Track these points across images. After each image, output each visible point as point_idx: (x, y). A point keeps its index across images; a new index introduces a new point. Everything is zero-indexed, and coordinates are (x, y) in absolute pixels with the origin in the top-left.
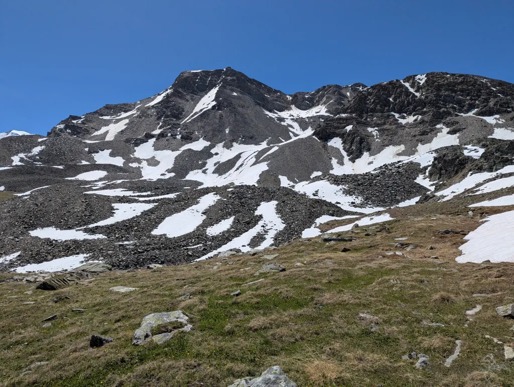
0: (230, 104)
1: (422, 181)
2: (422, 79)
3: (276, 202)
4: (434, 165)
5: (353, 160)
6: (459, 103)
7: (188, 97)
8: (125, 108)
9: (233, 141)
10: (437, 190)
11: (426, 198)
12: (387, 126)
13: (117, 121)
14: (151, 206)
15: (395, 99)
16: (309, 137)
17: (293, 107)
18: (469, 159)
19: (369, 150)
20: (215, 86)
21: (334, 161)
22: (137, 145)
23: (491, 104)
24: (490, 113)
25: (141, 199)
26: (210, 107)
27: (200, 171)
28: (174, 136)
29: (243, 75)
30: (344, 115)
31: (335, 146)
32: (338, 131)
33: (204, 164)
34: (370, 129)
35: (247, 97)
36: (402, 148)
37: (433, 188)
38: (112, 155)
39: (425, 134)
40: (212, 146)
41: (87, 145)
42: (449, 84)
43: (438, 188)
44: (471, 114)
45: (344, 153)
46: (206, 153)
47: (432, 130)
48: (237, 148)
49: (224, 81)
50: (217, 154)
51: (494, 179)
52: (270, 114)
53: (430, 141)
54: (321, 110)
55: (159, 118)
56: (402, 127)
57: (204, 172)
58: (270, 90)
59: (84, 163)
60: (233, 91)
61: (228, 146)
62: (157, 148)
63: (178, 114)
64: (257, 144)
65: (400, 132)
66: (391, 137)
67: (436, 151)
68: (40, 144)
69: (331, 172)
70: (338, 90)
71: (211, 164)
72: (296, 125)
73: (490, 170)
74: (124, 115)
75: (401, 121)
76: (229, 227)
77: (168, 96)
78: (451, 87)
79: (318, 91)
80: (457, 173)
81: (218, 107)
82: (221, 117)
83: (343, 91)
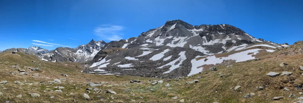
0: (179, 28)
1: (223, 47)
2: (224, 25)
3: (185, 52)
4: (226, 44)
5: (208, 42)
6: (231, 31)
7: (168, 26)
8: (154, 30)
9: (179, 36)
10: (226, 50)
11: (224, 52)
12: (216, 34)
13: (152, 33)
14: (151, 52)
15: (218, 29)
16: (198, 36)
17: (195, 29)
18: (233, 43)
19: (212, 40)
20: (175, 23)
21: (204, 42)
22: (156, 38)
23: (237, 33)
24: (237, 34)
25: (150, 50)
26: (174, 28)
27: (170, 43)
28: (164, 35)
29: (182, 21)
30: (206, 31)
31: (204, 38)
32: (205, 35)
33: (171, 42)
34: (212, 35)
35: (183, 26)
36: (219, 40)
37: (226, 49)
38: (150, 40)
39: (224, 37)
40: (173, 37)
41: (145, 38)
42: (229, 27)
43: (227, 49)
44: (233, 34)
45: (206, 40)
46: (172, 39)
47: (226, 36)
48: (180, 38)
49: (178, 22)
50: (174, 39)
51: (238, 48)
52: (189, 30)
53: (225, 39)
54: (201, 30)
55: (161, 31)
56: (220, 35)
57: (171, 44)
58: (189, 25)
59: (144, 42)
60: (179, 24)
61: (177, 37)
62: (160, 38)
63: (166, 30)
64: (185, 37)
65: (219, 36)
66: (217, 37)
67: (226, 41)
68: (136, 39)
69: (203, 44)
70: (206, 26)
71: (173, 42)
72: (195, 33)
73: (237, 46)
74: (154, 31)
75: (219, 33)
76: (170, 58)
77: (164, 26)
78: (230, 28)
79: (201, 26)
80: (231, 46)
81: (176, 28)
82: (176, 30)
83: (207, 26)
